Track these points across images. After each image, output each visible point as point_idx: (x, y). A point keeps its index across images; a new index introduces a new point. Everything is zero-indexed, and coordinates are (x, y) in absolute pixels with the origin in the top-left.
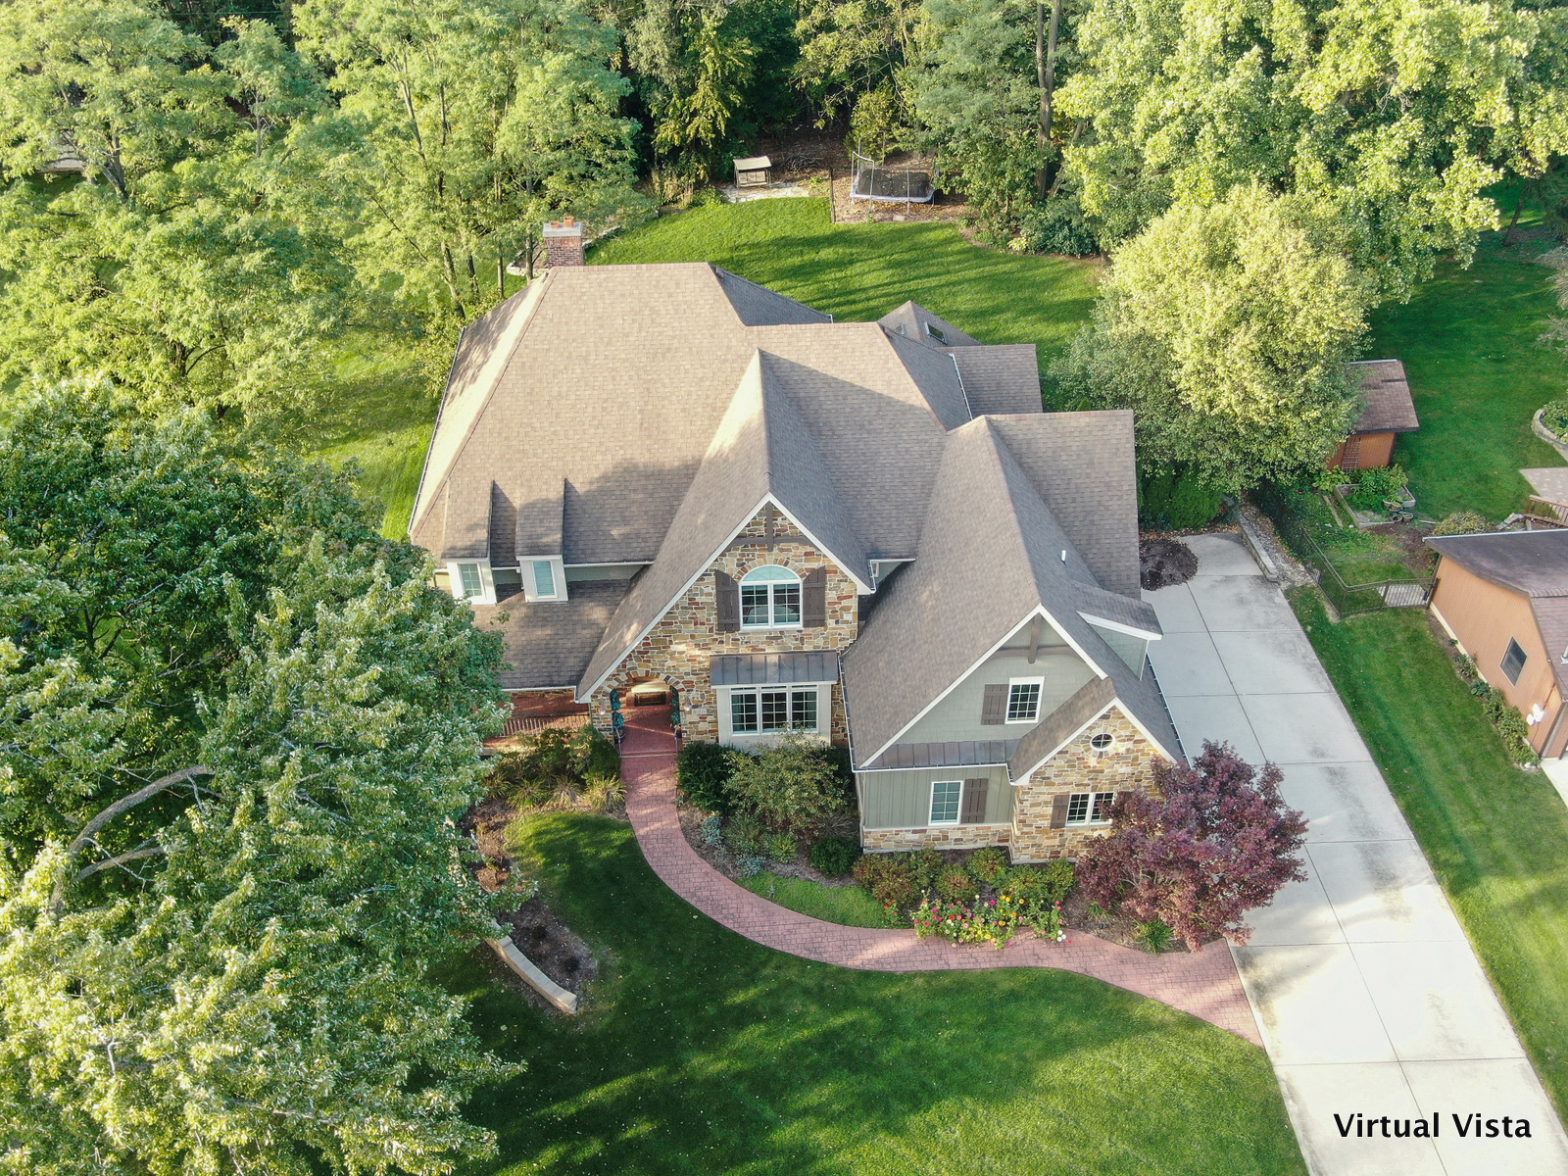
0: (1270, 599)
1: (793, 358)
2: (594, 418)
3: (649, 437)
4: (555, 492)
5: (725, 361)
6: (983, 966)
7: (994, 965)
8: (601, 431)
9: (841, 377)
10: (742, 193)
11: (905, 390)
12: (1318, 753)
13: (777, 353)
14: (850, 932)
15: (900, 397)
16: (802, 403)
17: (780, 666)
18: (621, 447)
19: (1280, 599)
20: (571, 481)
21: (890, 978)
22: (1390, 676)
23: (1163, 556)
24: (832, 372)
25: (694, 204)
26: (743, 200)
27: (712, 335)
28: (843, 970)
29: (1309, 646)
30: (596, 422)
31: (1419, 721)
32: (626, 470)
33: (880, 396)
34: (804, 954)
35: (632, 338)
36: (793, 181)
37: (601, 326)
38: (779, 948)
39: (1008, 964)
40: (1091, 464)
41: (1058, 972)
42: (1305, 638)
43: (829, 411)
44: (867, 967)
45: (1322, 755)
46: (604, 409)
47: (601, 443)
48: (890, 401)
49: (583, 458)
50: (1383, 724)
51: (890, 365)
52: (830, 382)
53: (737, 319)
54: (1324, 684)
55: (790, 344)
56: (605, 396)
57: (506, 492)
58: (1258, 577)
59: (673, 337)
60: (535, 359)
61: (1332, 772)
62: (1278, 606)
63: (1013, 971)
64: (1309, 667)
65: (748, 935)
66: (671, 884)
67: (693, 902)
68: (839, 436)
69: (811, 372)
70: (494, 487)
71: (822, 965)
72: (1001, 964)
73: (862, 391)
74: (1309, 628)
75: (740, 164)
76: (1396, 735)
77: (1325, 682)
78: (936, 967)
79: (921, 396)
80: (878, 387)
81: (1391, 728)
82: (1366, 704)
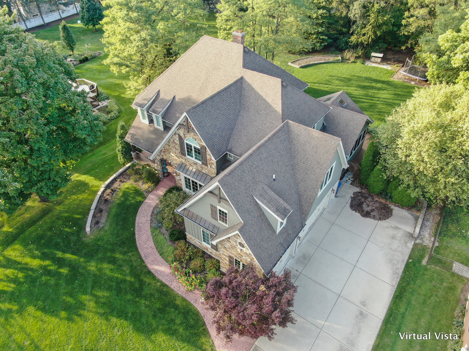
0: (406, 243)
1: (250, 82)
2: (191, 81)
3: (200, 92)
4: (170, 98)
5: (232, 77)
6: (179, 293)
7: (182, 294)
8: (190, 86)
9: (260, 93)
10: (371, 63)
11: (277, 104)
12: (364, 304)
13: (246, 79)
14: (160, 258)
15: (274, 106)
16: (245, 97)
17: (195, 173)
18: (192, 92)
19: (410, 245)
20: (176, 97)
21: (154, 277)
22: (425, 295)
23: (376, 208)
24: (259, 91)
25: (354, 62)
26: (369, 65)
27: (232, 68)
28: (146, 267)
29: (403, 266)
30: (190, 83)
31: (419, 318)
32: (190, 99)
33: (268, 103)
34: (143, 256)
35: (212, 62)
36: (389, 64)
37: (206, 56)
38: (139, 250)
39: (186, 297)
40: (316, 152)
41: (196, 310)
42: (405, 263)
43: (251, 102)
44: (152, 271)
45: (364, 305)
46: (194, 80)
47: (188, 89)
48: (270, 106)
49: (182, 92)
50: (402, 310)
51: (277, 95)
52: (256, 93)
53: (242, 65)
54: (394, 282)
55: (252, 77)
56: (196, 76)
57: (161, 94)
58: (409, 233)
59: (222, 65)
60: (186, 60)
61: (361, 313)
62: (406, 246)
63: (184, 300)
64: (395, 273)
65: (137, 242)
66: (137, 218)
67: (136, 225)
68: (249, 111)
69: (253, 89)
70: (159, 91)
71: (143, 261)
72: (184, 296)
73: (264, 100)
74: (411, 260)
75: (373, 54)
76: (403, 317)
77: (395, 282)
78: (167, 284)
79: (281, 108)
80: (269, 100)
81: (403, 314)
82: (403, 299)
